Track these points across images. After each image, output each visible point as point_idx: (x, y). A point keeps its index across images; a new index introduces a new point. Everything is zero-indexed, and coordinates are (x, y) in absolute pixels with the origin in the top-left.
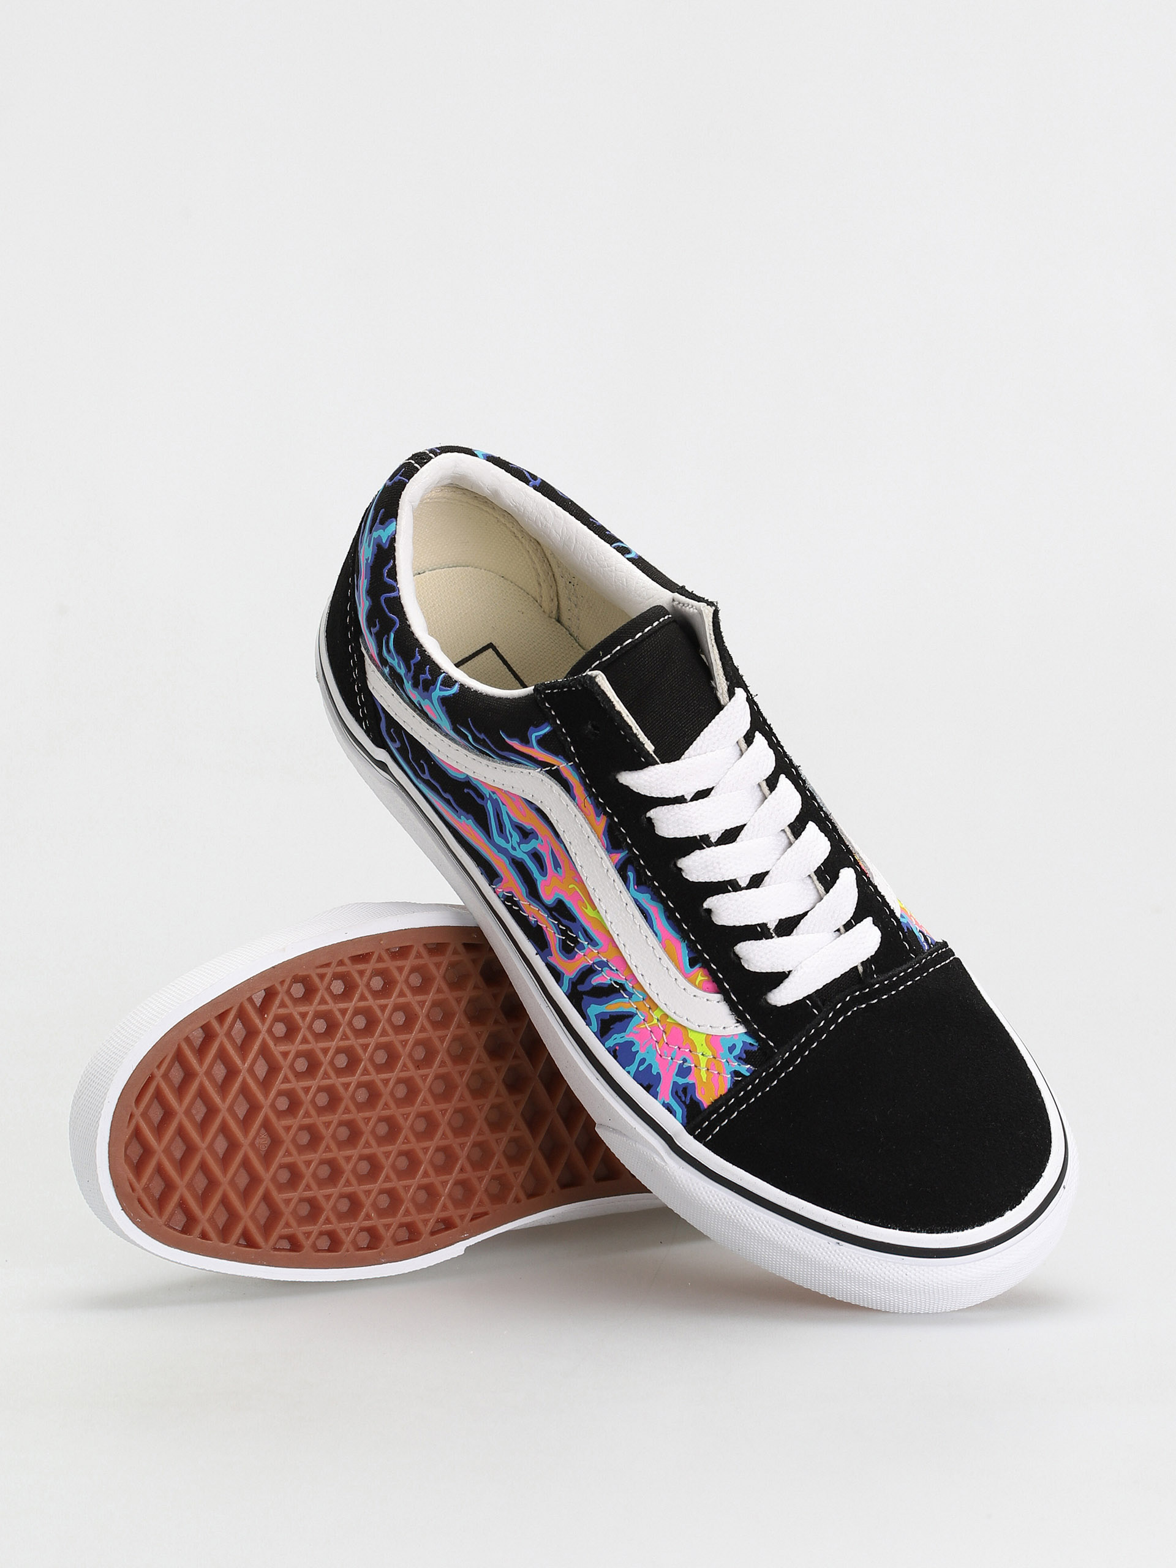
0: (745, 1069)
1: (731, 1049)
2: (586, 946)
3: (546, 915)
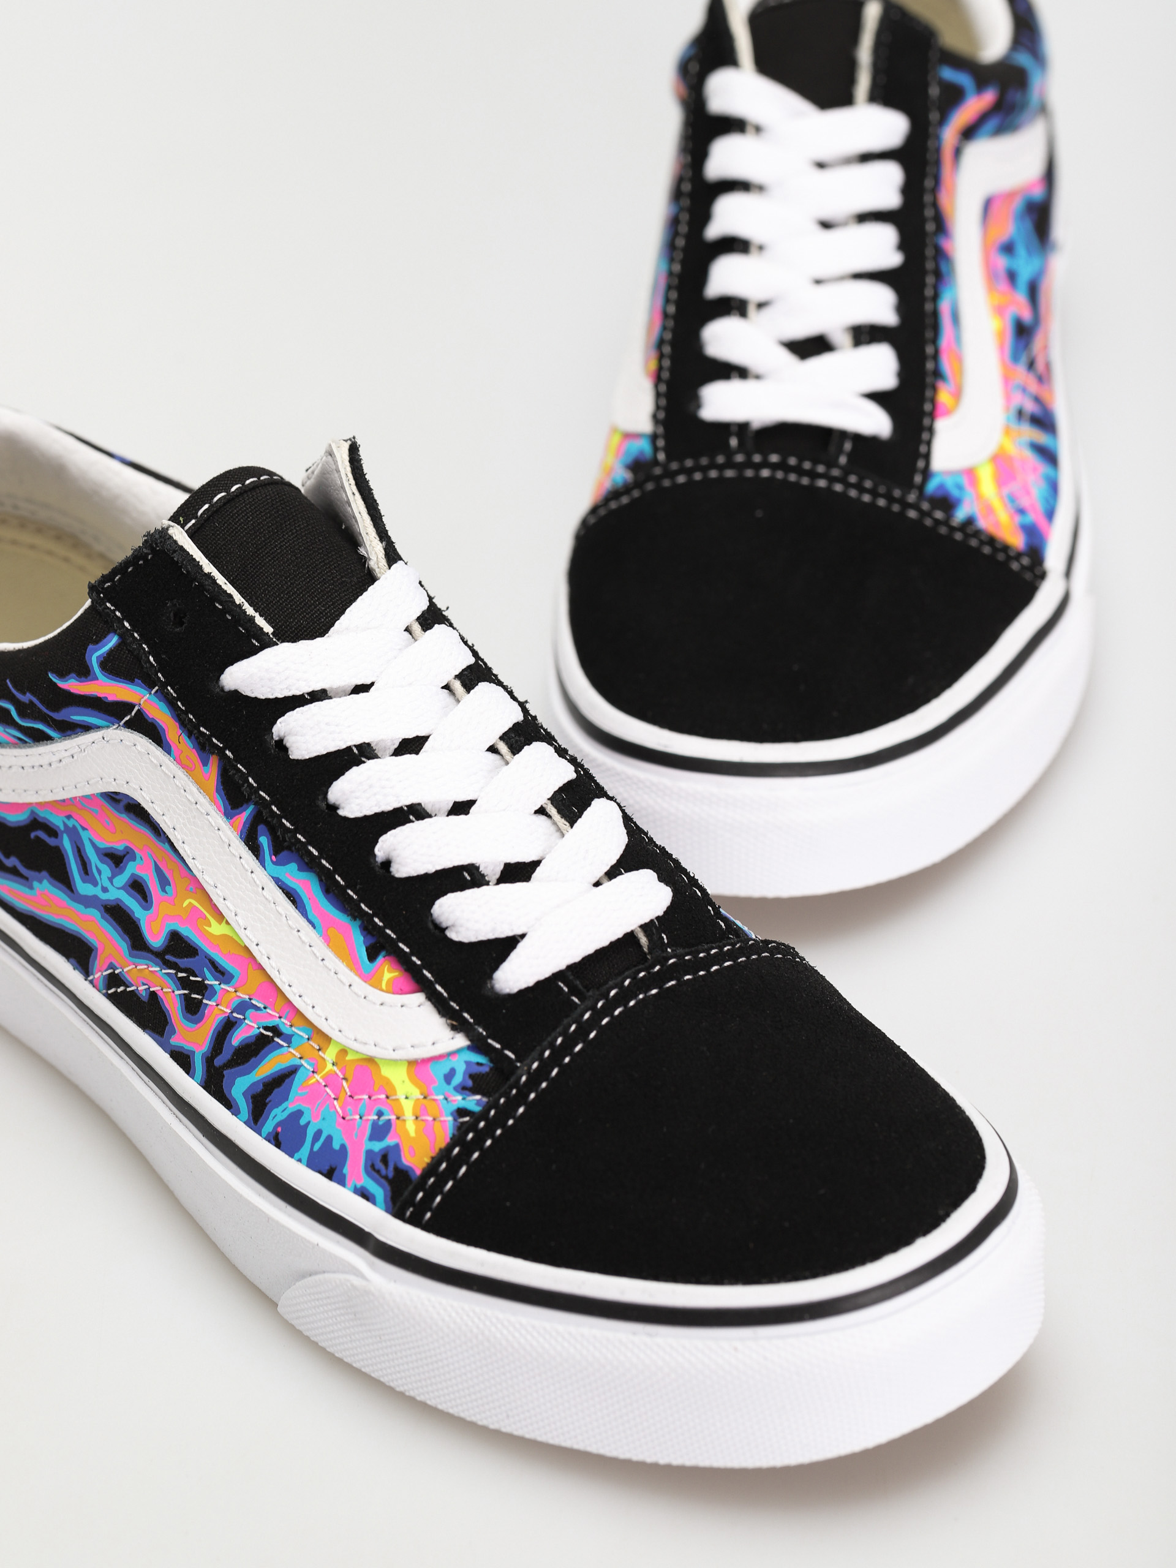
0: (473, 1102)
1: (449, 1077)
2: (217, 988)
3: (158, 969)
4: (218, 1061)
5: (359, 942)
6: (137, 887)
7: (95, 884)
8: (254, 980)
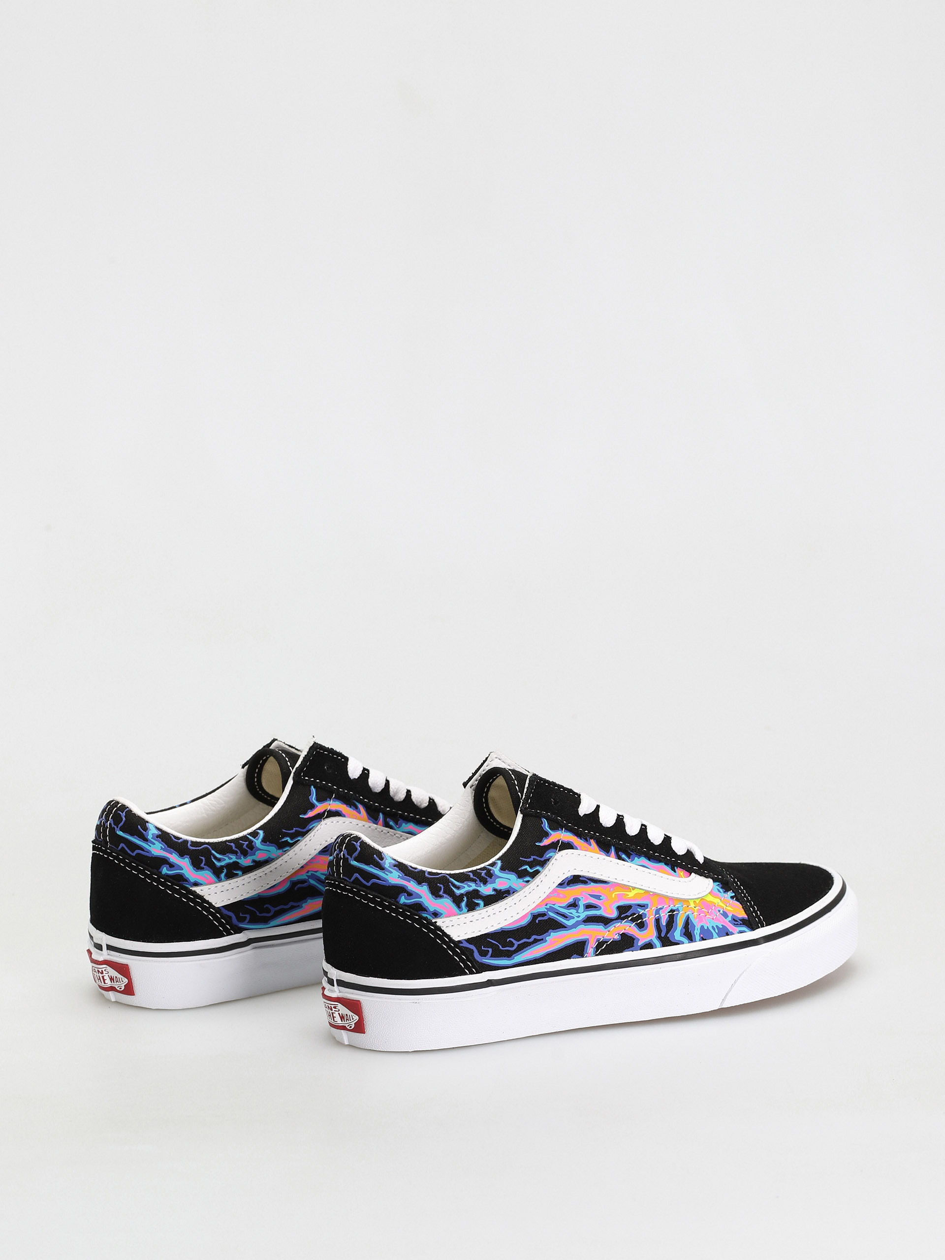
0: (731, 893)
2: (645, 912)
3: (620, 924)
4: (663, 935)
5: (668, 869)
6: (588, 907)
7: (574, 918)
8: (655, 899)
